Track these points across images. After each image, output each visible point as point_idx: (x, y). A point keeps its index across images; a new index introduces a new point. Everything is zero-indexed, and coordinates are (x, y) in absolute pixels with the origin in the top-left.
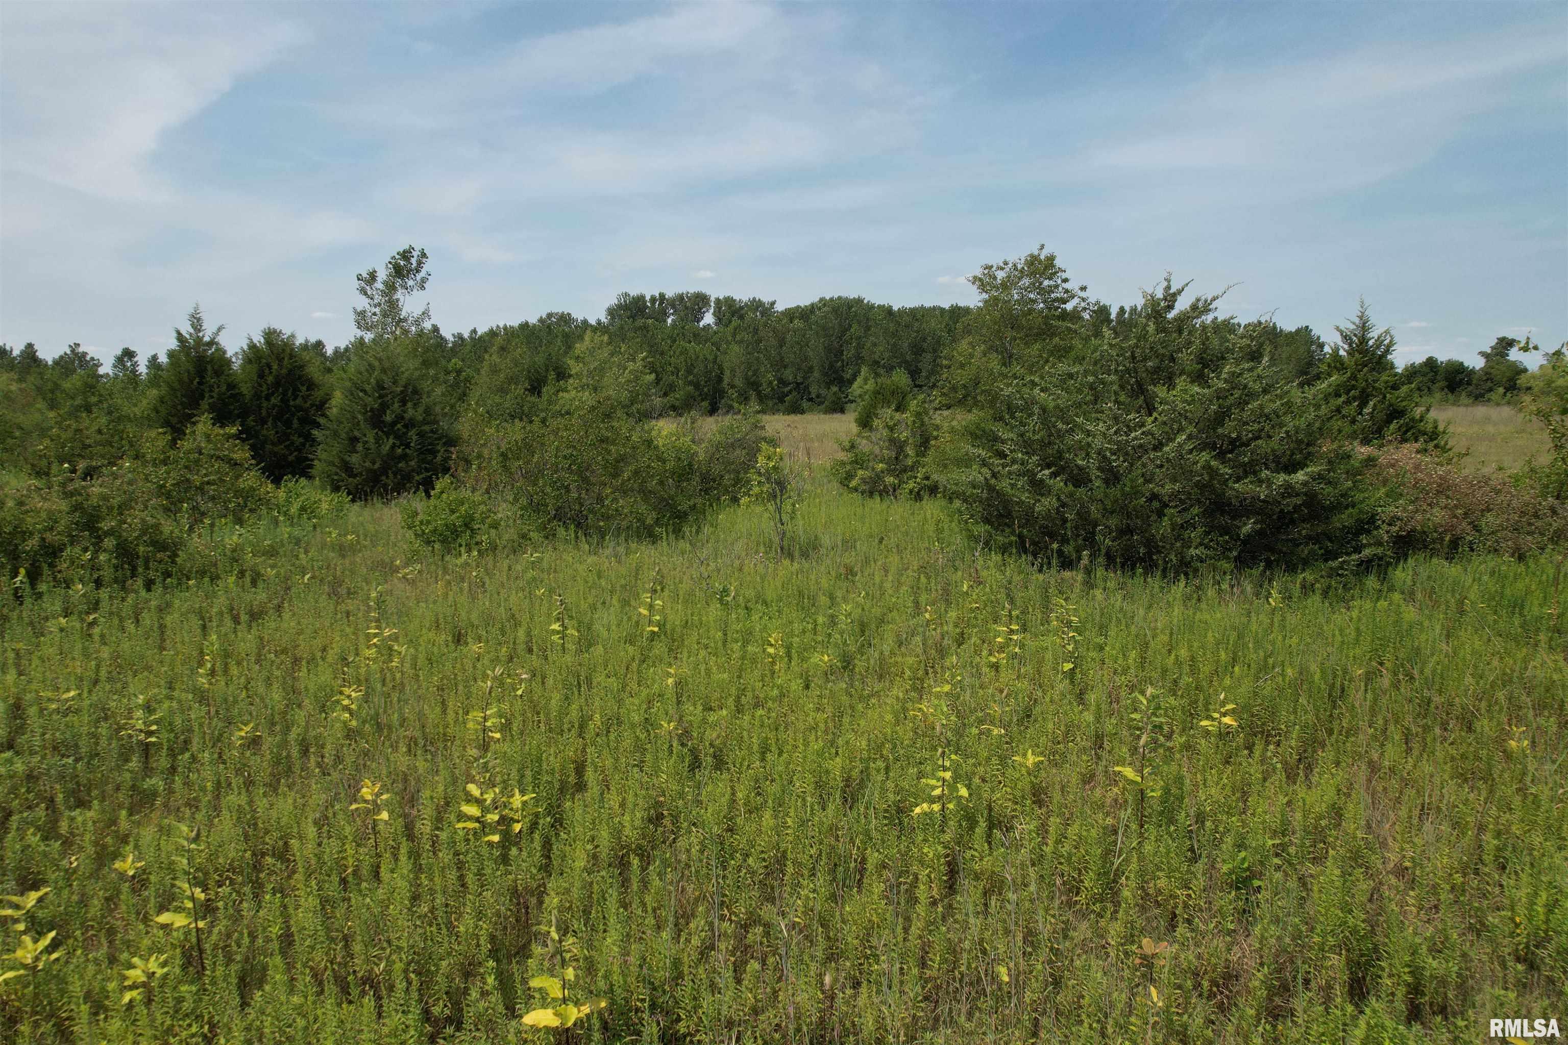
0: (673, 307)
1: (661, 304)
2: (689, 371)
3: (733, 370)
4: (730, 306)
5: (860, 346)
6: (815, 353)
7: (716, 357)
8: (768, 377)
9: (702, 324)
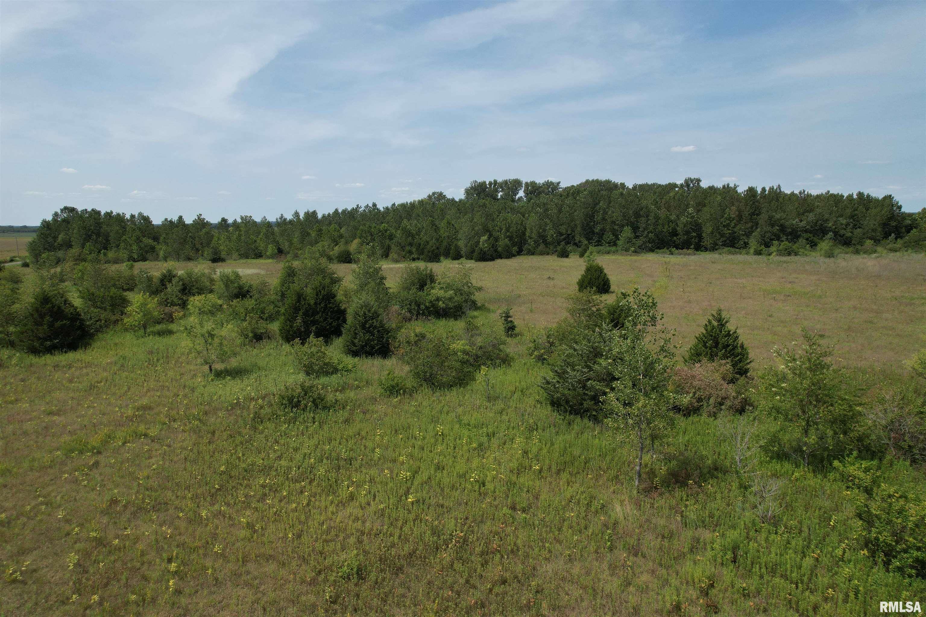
0: (501, 187)
1: (494, 186)
2: (507, 230)
3: (531, 229)
4: (533, 187)
5: (605, 213)
6: (579, 215)
7: (522, 221)
8: (551, 233)
9: (517, 197)
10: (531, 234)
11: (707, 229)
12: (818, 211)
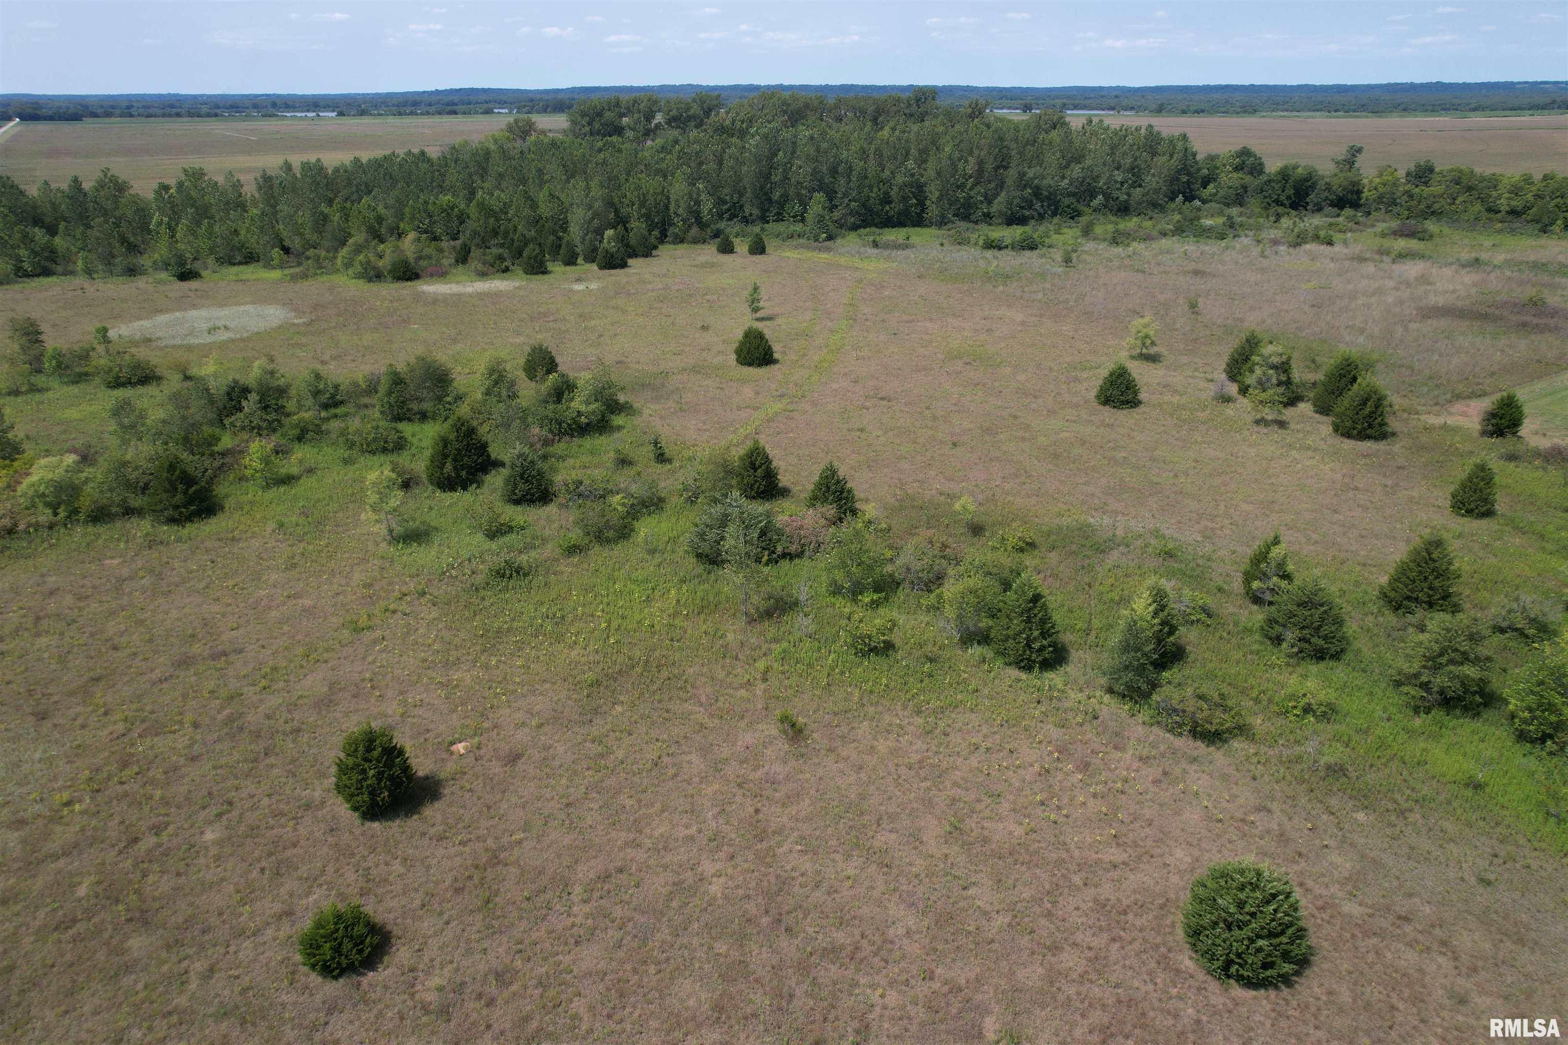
0: (627, 109)
1: (616, 108)
3: (677, 201)
5: (787, 169)
6: (749, 173)
7: (663, 188)
8: (708, 206)
10: (679, 209)
11: (933, 192)
12: (1088, 162)
